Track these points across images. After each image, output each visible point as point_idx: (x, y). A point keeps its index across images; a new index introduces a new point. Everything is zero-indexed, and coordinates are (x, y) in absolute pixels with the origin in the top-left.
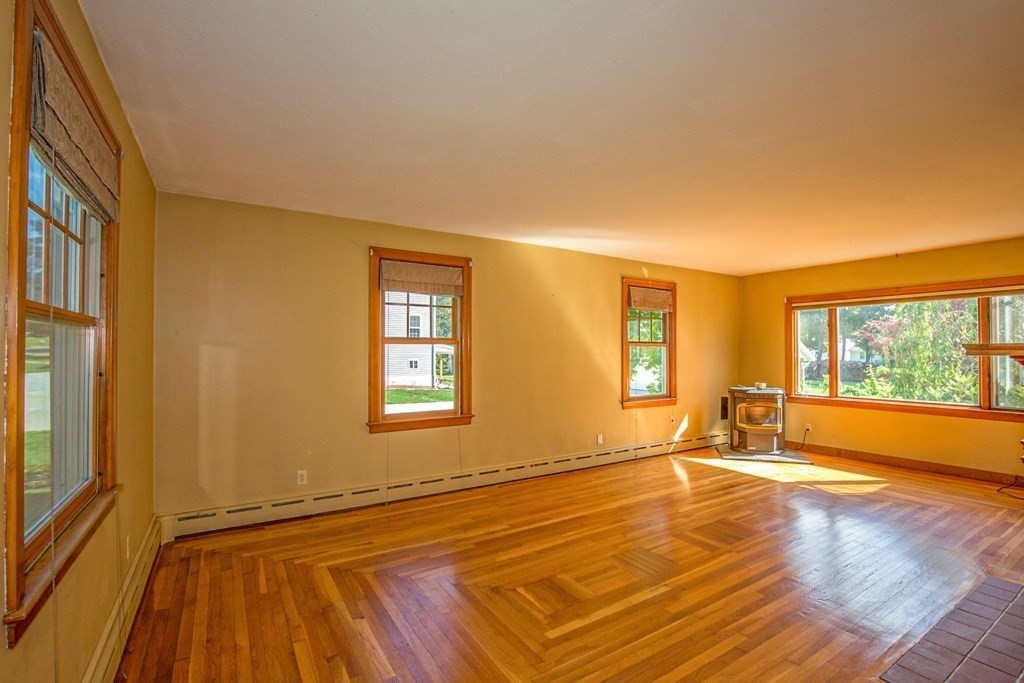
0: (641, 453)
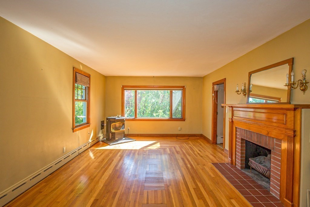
0: (81, 151)
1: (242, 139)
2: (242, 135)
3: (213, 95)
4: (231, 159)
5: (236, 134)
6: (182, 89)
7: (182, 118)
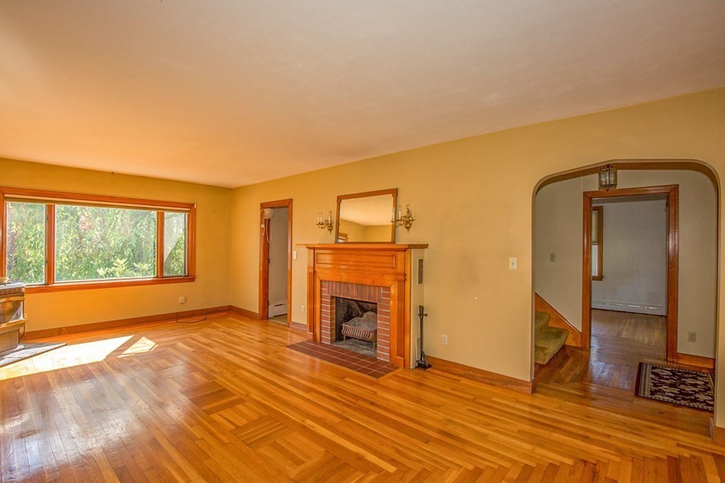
1: (332, 297)
2: (332, 290)
3: (263, 226)
4: (313, 332)
5: (321, 291)
6: (189, 209)
7: (188, 276)
